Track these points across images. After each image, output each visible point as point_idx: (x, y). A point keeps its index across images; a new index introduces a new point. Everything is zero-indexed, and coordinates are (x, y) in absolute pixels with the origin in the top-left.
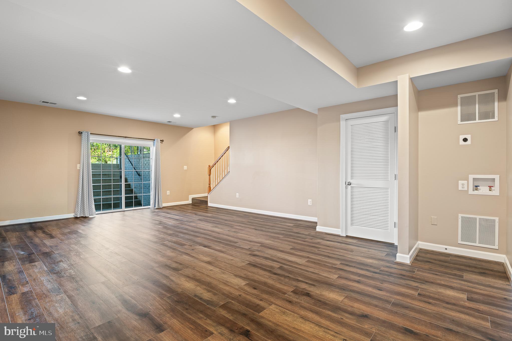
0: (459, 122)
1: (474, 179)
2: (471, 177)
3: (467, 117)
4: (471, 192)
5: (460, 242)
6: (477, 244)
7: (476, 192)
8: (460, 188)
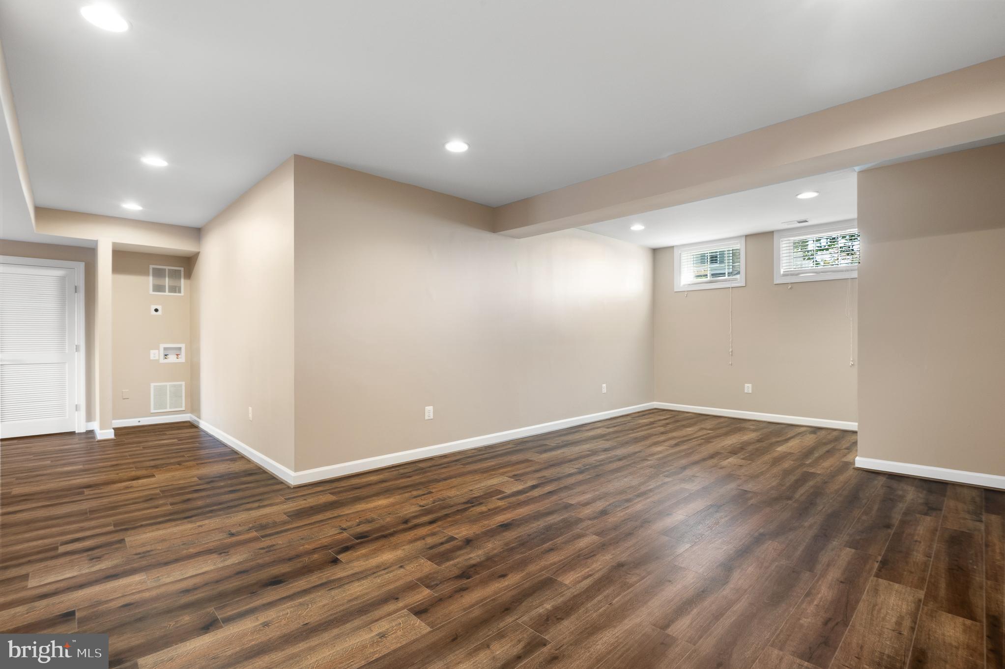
0: (151, 292)
1: (165, 349)
2: (162, 346)
3: (158, 288)
4: (162, 360)
5: (153, 411)
6: (168, 410)
7: (166, 361)
8: (152, 357)
